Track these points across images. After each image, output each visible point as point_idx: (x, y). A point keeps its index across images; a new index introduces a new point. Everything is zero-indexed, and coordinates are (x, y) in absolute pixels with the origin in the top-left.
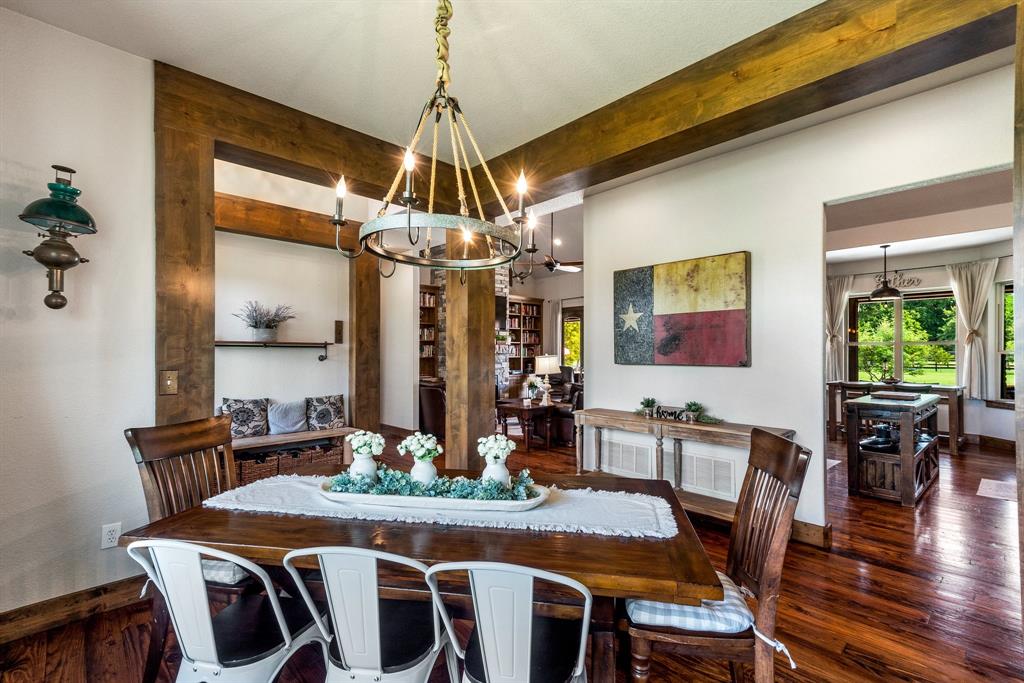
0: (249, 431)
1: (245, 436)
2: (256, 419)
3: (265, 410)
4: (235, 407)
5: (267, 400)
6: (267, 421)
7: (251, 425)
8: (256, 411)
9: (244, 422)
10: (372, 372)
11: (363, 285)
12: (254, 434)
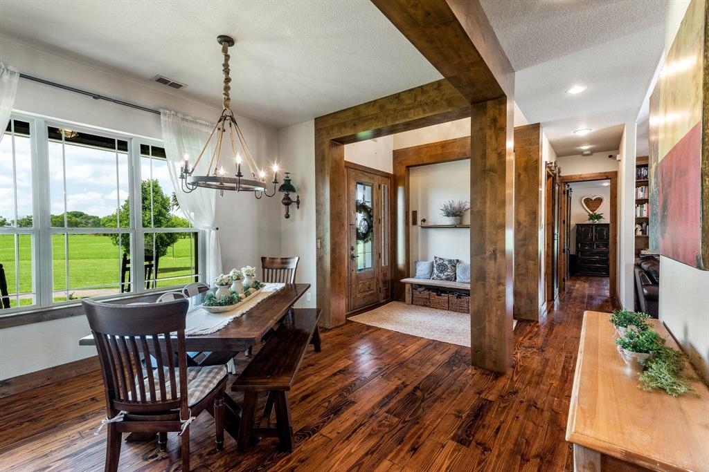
0: (444, 277)
1: (442, 279)
2: (449, 270)
3: (455, 266)
4: (439, 262)
5: (458, 261)
6: (456, 274)
7: (446, 274)
8: (449, 266)
9: (441, 272)
10: (530, 248)
11: (522, 177)
12: (447, 279)
